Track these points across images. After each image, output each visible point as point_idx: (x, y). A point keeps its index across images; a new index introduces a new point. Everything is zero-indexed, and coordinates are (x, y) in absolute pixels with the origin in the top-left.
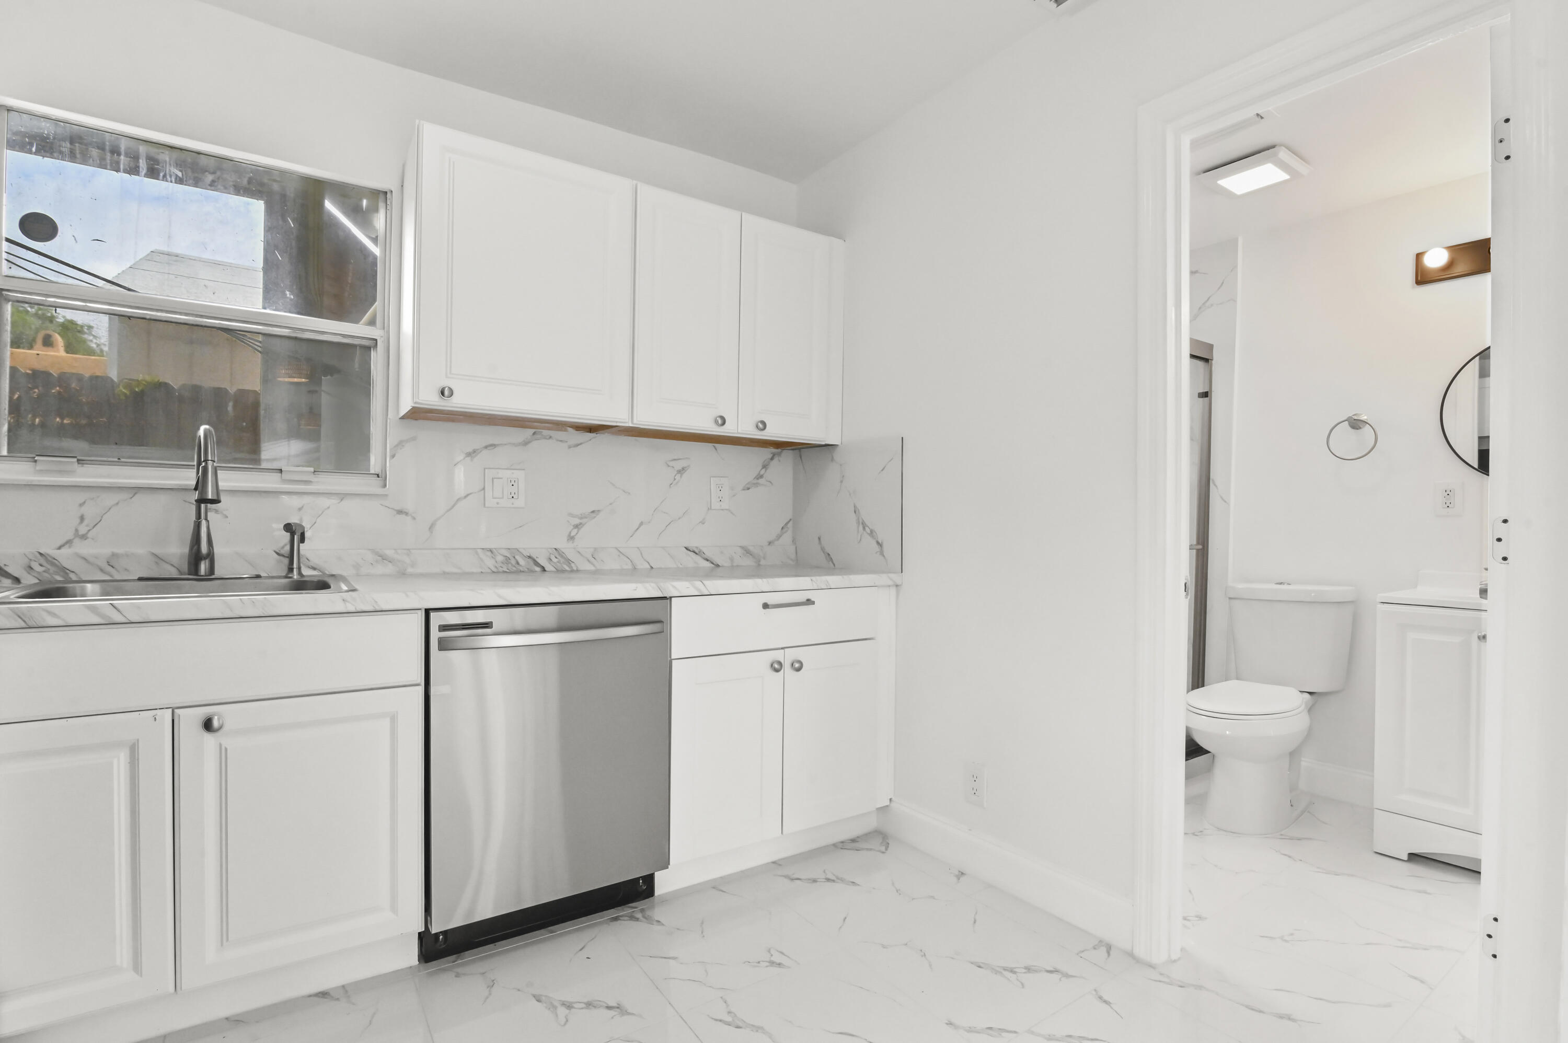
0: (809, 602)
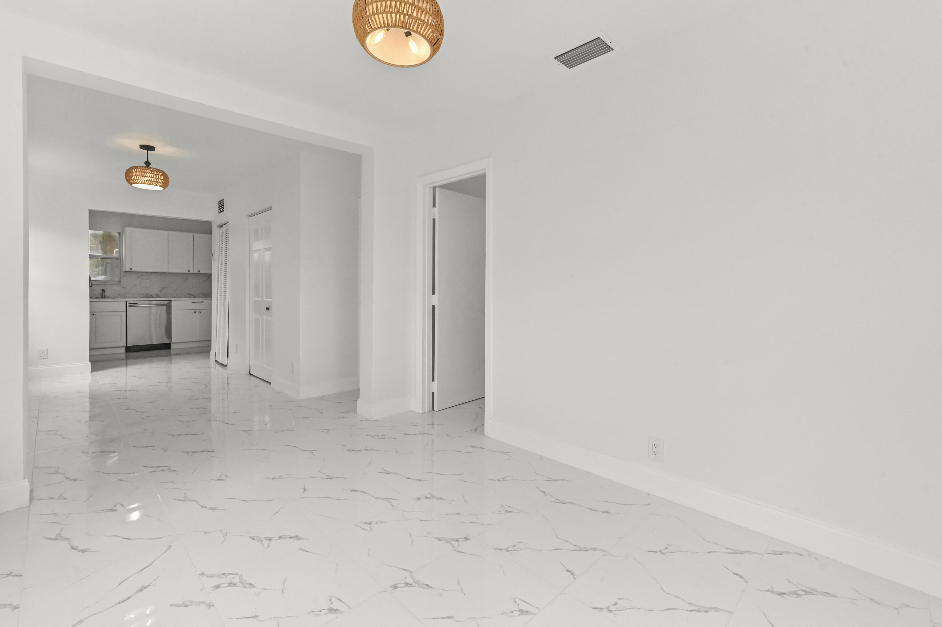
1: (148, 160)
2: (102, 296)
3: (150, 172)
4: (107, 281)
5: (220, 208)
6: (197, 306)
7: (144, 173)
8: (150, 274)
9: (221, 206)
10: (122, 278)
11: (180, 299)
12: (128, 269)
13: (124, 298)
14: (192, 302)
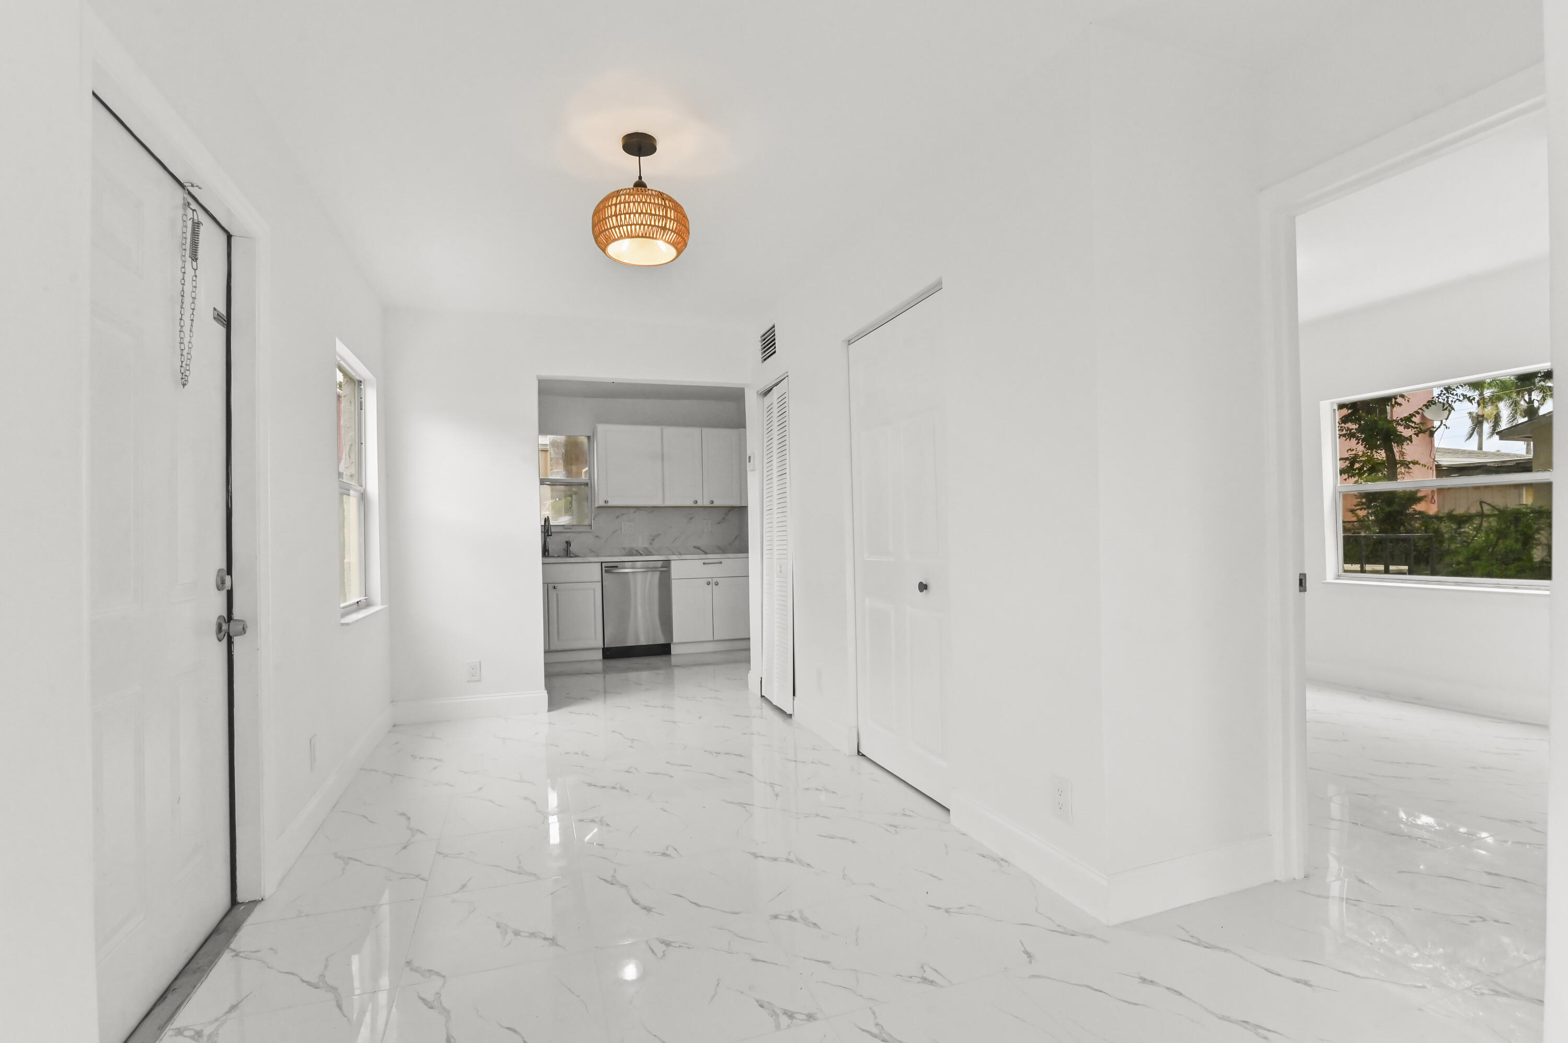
0: (721, 563)
1: (640, 178)
2: (566, 552)
3: (648, 201)
4: (573, 525)
5: (765, 349)
6: (712, 571)
7: (634, 205)
8: (632, 510)
9: (769, 344)
10: (594, 519)
11: (684, 557)
12: (602, 503)
13: (598, 556)
14: (704, 564)
